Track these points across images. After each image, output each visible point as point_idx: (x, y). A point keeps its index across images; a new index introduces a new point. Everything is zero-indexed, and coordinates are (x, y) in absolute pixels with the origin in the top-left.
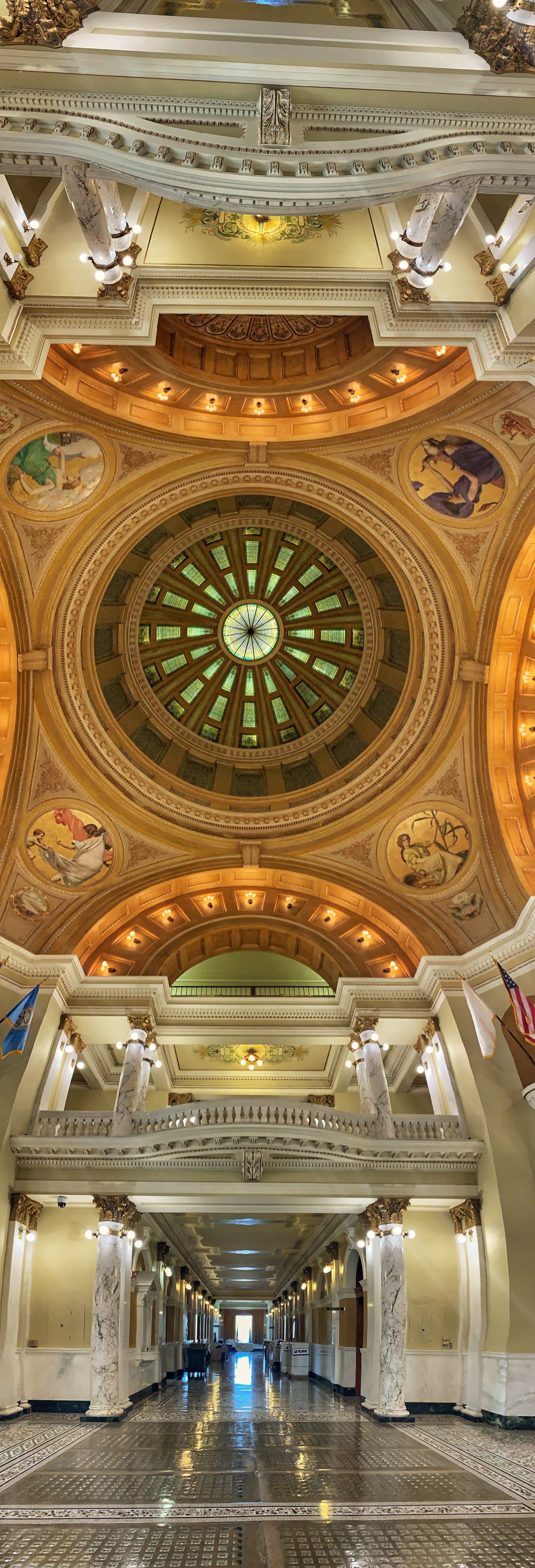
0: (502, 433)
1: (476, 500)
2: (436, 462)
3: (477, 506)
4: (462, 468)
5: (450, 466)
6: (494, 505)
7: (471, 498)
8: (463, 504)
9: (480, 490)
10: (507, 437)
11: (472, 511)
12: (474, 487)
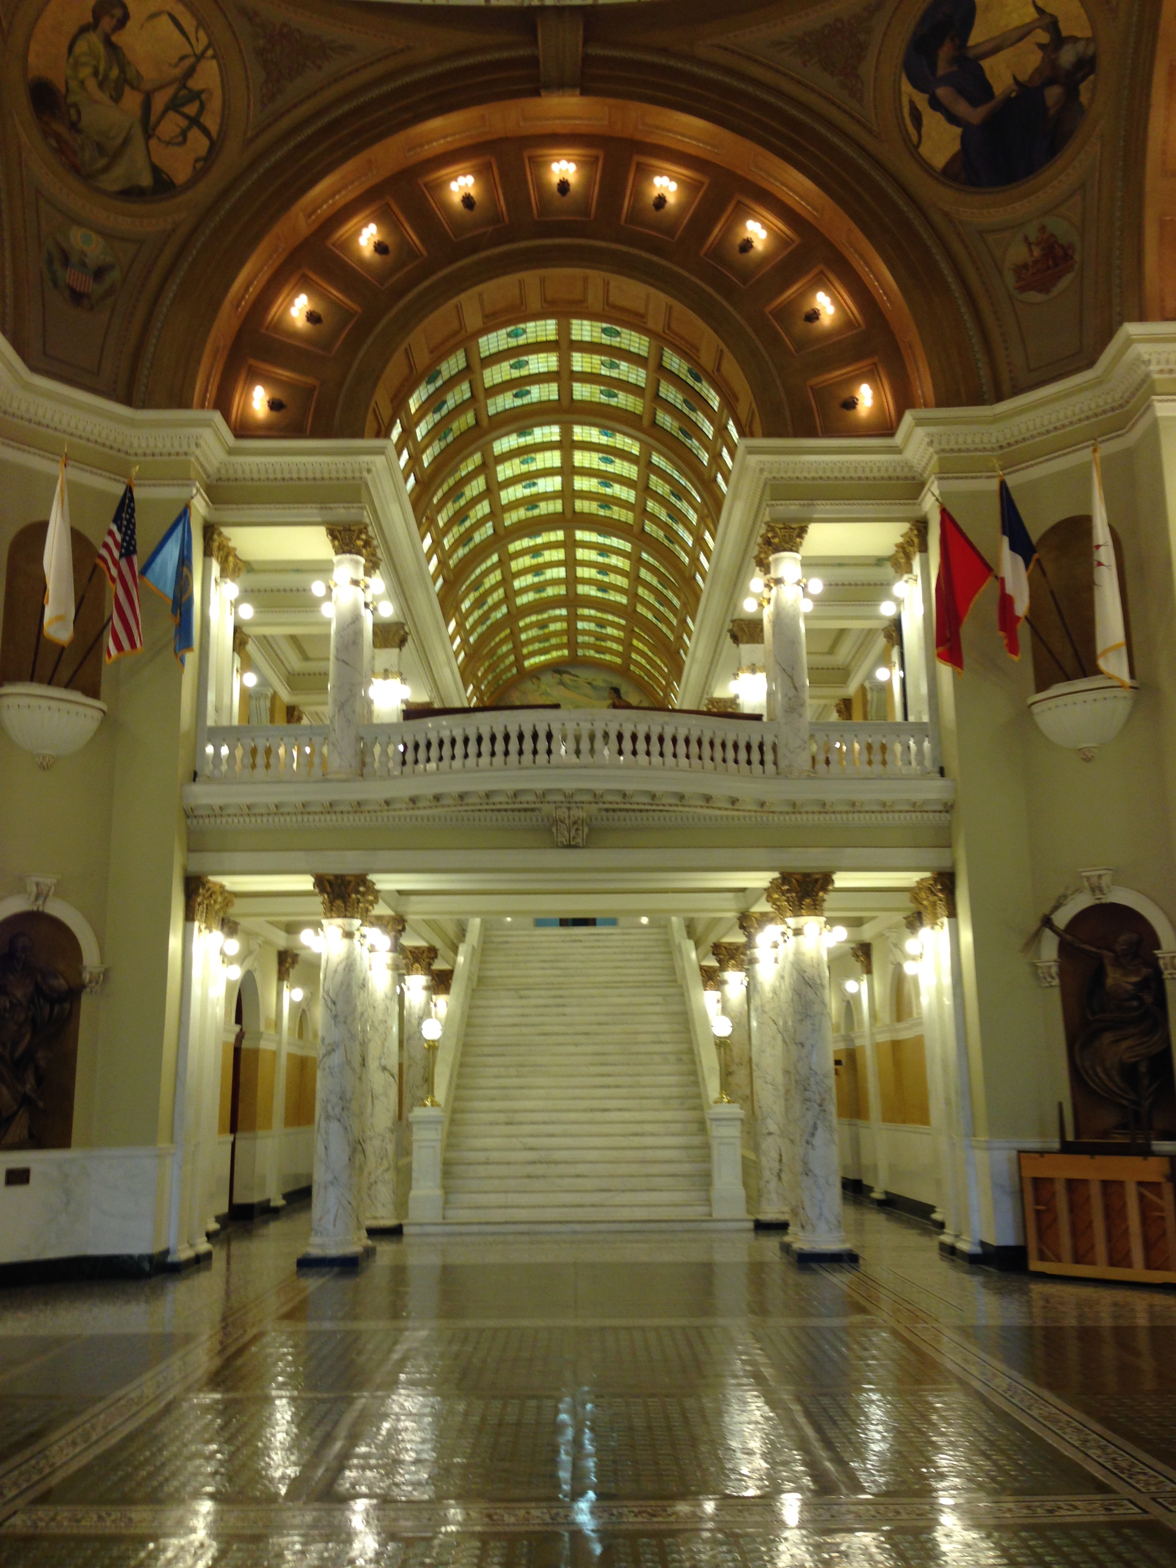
0: (1043, 229)
1: (935, 104)
2: (1041, 46)
3: (921, 100)
4: (1008, 101)
5: (1023, 77)
6: (915, 138)
7: (942, 92)
8: (933, 67)
9: (952, 119)
10: (1032, 232)
11: (915, 85)
12: (962, 108)
